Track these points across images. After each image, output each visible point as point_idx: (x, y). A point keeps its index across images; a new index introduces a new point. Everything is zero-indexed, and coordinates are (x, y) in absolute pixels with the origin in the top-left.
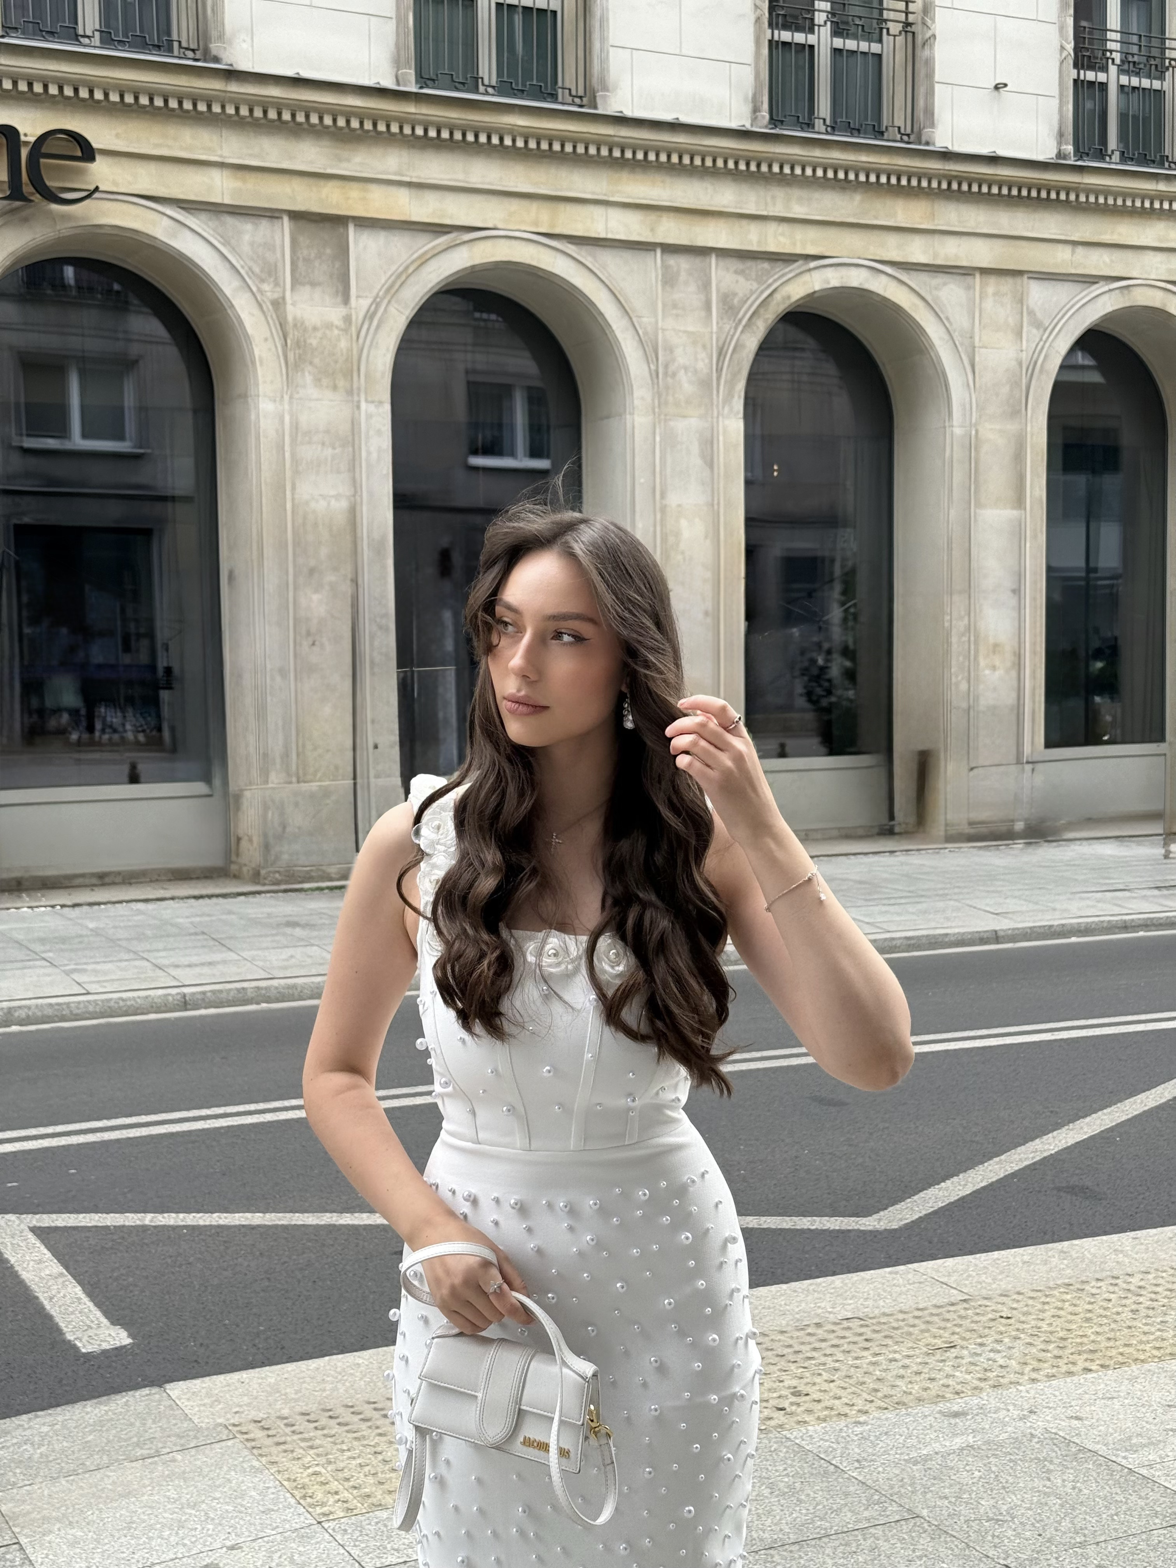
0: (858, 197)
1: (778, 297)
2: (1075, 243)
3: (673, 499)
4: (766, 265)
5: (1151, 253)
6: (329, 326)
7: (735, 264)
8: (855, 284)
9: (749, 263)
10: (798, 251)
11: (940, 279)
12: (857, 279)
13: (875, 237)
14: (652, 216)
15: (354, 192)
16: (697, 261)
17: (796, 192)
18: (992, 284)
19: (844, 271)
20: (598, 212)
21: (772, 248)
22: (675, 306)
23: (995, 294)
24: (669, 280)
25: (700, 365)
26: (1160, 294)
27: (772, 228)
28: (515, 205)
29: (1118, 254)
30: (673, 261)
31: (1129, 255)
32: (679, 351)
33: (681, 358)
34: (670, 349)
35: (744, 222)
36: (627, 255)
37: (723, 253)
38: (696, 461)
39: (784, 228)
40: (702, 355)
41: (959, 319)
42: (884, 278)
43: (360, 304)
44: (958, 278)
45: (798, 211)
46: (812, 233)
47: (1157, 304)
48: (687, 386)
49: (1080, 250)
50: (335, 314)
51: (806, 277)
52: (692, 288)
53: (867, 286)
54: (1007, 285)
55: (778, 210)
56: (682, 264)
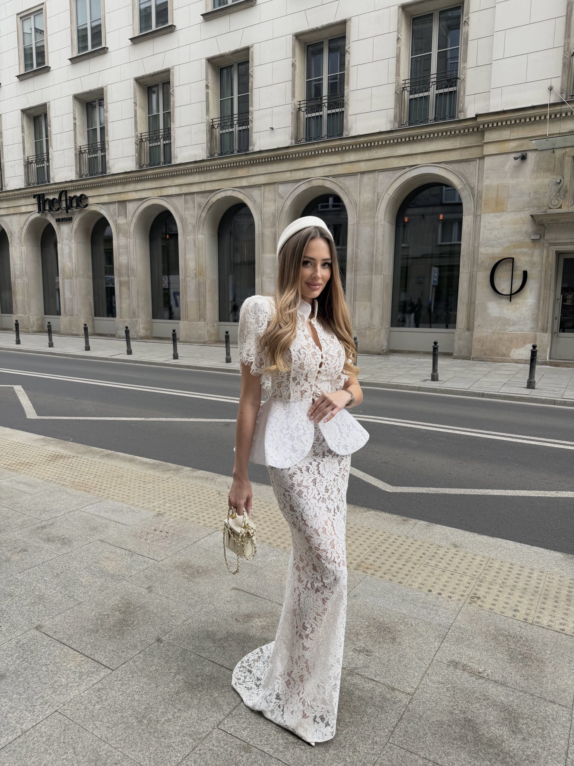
0: (228, 171)
1: (210, 202)
2: (291, 171)
3: (188, 256)
4: (208, 194)
5: (318, 168)
6: (124, 224)
7: (201, 195)
8: (229, 195)
9: (204, 194)
10: (214, 189)
11: (253, 189)
12: (229, 193)
13: (233, 181)
14: (181, 187)
15: (126, 195)
16: (192, 196)
17: (213, 173)
18: (267, 188)
19: (226, 192)
20: (169, 189)
21: (208, 189)
22: (188, 208)
23: (268, 191)
24: (186, 202)
25: (193, 222)
26: (322, 181)
27: (207, 184)
28: (154, 191)
29: (306, 171)
30: (187, 197)
31: (310, 170)
32: (188, 219)
33: (189, 221)
34: (187, 219)
35: (201, 184)
36: (178, 198)
37: (197, 193)
38: (193, 246)
39: (210, 183)
40: (194, 219)
41: (258, 200)
42: (236, 192)
43: (129, 218)
44: (258, 188)
45: (214, 178)
46: (217, 183)
47: (321, 185)
48: (190, 227)
49: (293, 172)
50: (125, 221)
51: (217, 195)
52: (191, 203)
53: (232, 195)
54: (272, 187)
55: (209, 179)
56: (189, 197)
